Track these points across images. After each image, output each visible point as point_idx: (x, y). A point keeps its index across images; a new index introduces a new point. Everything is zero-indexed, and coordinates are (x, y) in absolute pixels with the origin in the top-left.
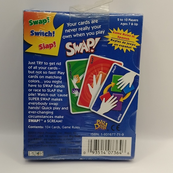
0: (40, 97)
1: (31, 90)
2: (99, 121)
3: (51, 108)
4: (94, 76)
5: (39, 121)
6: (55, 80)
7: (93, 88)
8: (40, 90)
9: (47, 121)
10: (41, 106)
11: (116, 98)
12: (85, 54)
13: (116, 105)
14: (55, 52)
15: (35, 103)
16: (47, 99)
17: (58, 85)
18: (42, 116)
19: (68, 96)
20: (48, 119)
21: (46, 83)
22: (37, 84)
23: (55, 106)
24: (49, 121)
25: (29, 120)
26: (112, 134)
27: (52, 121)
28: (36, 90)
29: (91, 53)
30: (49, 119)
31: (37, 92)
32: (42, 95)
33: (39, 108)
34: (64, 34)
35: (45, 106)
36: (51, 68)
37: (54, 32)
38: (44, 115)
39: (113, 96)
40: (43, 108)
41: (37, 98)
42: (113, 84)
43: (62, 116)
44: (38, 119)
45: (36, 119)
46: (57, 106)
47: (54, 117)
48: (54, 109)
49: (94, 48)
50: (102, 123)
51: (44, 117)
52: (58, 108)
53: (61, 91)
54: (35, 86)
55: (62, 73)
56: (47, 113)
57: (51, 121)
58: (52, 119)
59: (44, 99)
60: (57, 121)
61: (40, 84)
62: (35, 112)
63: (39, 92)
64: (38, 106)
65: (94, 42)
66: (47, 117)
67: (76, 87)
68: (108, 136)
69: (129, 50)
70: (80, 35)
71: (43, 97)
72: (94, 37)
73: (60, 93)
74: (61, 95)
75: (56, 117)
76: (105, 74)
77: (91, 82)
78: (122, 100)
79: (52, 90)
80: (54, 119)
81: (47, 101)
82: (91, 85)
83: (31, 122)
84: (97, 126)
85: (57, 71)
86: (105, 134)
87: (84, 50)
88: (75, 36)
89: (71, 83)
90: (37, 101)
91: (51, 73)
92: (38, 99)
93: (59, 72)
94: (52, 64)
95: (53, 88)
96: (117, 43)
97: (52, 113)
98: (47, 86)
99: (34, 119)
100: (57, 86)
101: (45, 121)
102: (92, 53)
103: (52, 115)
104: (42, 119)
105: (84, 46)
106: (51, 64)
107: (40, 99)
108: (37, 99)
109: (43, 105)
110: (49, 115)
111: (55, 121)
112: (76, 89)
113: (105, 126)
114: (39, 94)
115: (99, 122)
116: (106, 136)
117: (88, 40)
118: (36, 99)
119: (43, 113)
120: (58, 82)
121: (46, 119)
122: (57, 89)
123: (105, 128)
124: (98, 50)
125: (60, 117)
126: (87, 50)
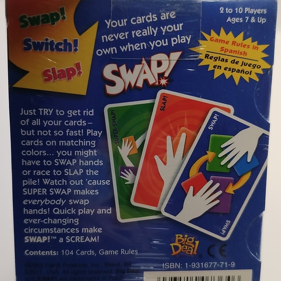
0: (48, 187)
1: (29, 171)
2: (181, 236)
3: (73, 211)
4: (169, 138)
5: (47, 240)
6: (80, 148)
7: (165, 164)
8: (48, 173)
9: (65, 240)
10: (52, 207)
11: (218, 185)
12: (149, 90)
13: (218, 201)
14: (79, 86)
15: (39, 201)
16: (64, 192)
17: (88, 159)
18: (55, 229)
19: (111, 182)
20: (67, 234)
21: (62, 157)
22: (41, 158)
23: (82, 207)
24: (70, 238)
25: (26, 238)
26: (209, 265)
27: (77, 239)
28: (39, 173)
29: (161, 87)
30: (71, 235)
31: (41, 177)
32: (52, 183)
33: (47, 211)
34: (99, 44)
35: (60, 207)
36: (72, 123)
37: (76, 42)
38: (59, 226)
39: (211, 182)
40: (56, 211)
41: (41, 190)
42: (210, 155)
43: (97, 227)
44: (46, 235)
45: (42, 235)
46: (87, 207)
47: (80, 230)
48: (79, 213)
49: (166, 75)
50: (188, 241)
51: (60, 231)
52: (88, 211)
53: (96, 173)
54: (38, 163)
55: (96, 133)
56: (66, 221)
57: (74, 239)
58: (75, 234)
59: (58, 192)
60: (87, 239)
61: (47, 158)
62: (39, 220)
63: (46, 177)
64: (45, 207)
65: (168, 62)
66: (66, 231)
67: (129, 163)
68: (201, 269)
69: (246, 77)
70: (136, 47)
71: (55, 187)
72: (167, 51)
73: (93, 178)
74: (95, 183)
75: (84, 230)
76: (193, 133)
77: (162, 153)
78: (231, 190)
79: (76, 172)
80: (80, 234)
81: (63, 197)
82: (161, 158)
83: (31, 241)
84: (176, 248)
85: (85, 128)
86: (194, 265)
87: (146, 81)
88: (123, 49)
89: (117, 155)
90: (43, 197)
91: (72, 133)
92: (44, 191)
93: (89, 131)
94: (74, 113)
95: (77, 166)
96: (218, 63)
97: (77, 221)
98: (63, 162)
99: (38, 235)
100: (87, 163)
101: (61, 240)
102: (164, 87)
103: (75, 227)
104: (54, 234)
105: (145, 73)
106: (71, 113)
107: (48, 192)
108: (41, 193)
109: (55, 206)
110: (71, 226)
111: (84, 240)
112: (128, 168)
113: (194, 248)
114: (46, 182)
115: (180, 238)
116: (195, 269)
117: (155, 58)
118: (39, 191)
119: (56, 221)
120: (88, 153)
121: (64, 235)
122: (85, 168)
123: (195, 253)
124: (175, 80)
125: (95, 230)
126: (152, 81)
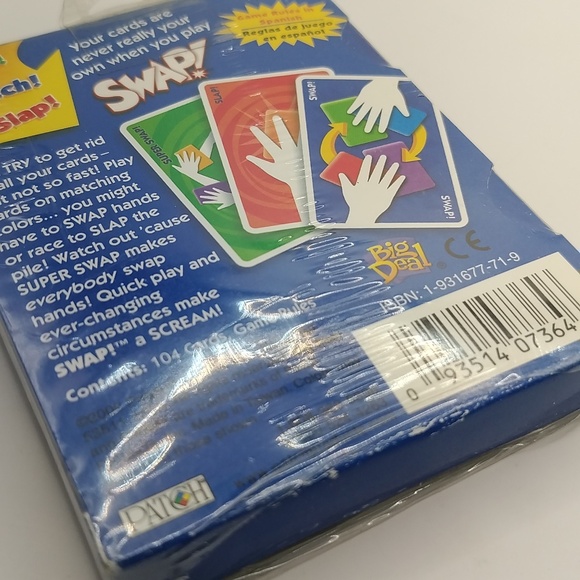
0: (69, 265)
1: (18, 256)
2: (380, 247)
3: (141, 284)
4: (254, 130)
5: (109, 353)
6: (104, 189)
7: (273, 161)
8: (58, 244)
9: (148, 338)
10: (92, 293)
11: (383, 159)
13: (402, 178)
14: (64, 116)
15: (58, 294)
16: (104, 260)
17: (129, 198)
18: (117, 326)
19: (191, 216)
20: (147, 327)
21: (74, 213)
22: (35, 228)
23: (155, 270)
24: (158, 331)
25: (58, 368)
26: (471, 272)
27: (174, 325)
28: (40, 251)
29: (199, 80)
30: (156, 324)
31: (47, 255)
32: (74, 255)
33: (85, 302)
34: (69, 68)
35: (108, 286)
36: (71, 164)
37: (33, 79)
38: (124, 317)
39: (368, 159)
40: (104, 296)
41: (58, 275)
43: (205, 289)
44: (102, 344)
45: (92, 349)
46: (164, 267)
47: (173, 309)
48: (155, 282)
50: (399, 251)
51: (128, 326)
52: (172, 273)
53: (153, 213)
54: (31, 237)
55: (122, 162)
56: (133, 305)
57: (167, 329)
58: (166, 320)
59: (92, 265)
60: (196, 318)
61: (46, 224)
62: (73, 325)
63: (57, 252)
64: (75, 298)
66: (143, 320)
67: (206, 181)
68: (459, 286)
70: (133, 54)
71: (81, 259)
72: (184, 43)
73: (152, 221)
74: (159, 227)
75: (180, 305)
76: (290, 111)
77: (257, 149)
79: (113, 225)
80: (176, 315)
81: (108, 268)
82: (261, 156)
83: (73, 369)
84: (385, 269)
85: (100, 163)
86: (441, 284)
87: (170, 82)
88: (113, 62)
89: (178, 178)
90: (66, 284)
91: (78, 176)
92: (64, 274)
93: (107, 165)
94: (70, 150)
95: (112, 216)
97: (157, 297)
98: (80, 219)
99: (83, 352)
100: (128, 206)
101: (141, 341)
102: (203, 79)
103: (160, 307)
104: (119, 337)
105: (162, 73)
106: (62, 153)
107: (72, 272)
108: (59, 278)
109: (97, 288)
110: (149, 308)
111: (191, 321)
112: (210, 188)
114: (61, 258)
115: (379, 251)
116: (450, 290)
118: (52, 279)
119: (111, 313)
120: (122, 192)
121: (143, 330)
122: (128, 213)
123: (426, 263)
125: (203, 298)
126: (180, 79)
